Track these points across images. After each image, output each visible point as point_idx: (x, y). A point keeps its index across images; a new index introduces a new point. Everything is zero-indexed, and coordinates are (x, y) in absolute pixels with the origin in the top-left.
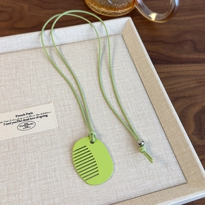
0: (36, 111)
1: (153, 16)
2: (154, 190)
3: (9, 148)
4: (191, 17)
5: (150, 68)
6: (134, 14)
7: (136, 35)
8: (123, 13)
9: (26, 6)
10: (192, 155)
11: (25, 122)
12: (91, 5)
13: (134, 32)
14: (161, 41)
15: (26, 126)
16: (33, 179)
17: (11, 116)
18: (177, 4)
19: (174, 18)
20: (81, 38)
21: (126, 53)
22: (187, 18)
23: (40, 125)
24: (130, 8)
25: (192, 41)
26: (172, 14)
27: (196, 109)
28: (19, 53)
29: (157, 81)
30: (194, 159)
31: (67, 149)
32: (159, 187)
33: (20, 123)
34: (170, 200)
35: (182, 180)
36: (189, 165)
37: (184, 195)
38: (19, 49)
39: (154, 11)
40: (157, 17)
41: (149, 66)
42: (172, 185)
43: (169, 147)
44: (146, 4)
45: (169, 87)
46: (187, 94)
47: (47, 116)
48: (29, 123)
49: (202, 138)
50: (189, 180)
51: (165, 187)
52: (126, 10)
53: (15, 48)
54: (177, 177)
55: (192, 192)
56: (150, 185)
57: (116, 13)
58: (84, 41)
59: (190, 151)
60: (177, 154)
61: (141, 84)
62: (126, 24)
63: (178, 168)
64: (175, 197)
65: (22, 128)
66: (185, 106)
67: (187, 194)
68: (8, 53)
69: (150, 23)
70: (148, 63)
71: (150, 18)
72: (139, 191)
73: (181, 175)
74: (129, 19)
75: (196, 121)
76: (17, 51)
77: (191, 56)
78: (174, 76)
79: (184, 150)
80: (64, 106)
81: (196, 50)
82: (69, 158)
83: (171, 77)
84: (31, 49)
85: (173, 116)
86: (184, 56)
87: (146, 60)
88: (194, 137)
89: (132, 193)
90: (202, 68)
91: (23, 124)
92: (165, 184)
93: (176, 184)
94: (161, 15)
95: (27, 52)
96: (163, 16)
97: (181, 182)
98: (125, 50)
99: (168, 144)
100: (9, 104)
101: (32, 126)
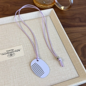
0: (15, 48)
1: (62, 8)
2: (66, 80)
3: (4, 65)
4: (78, 8)
5: (62, 29)
6: (54, 7)
7: (56, 16)
8: (50, 7)
10: (81, 65)
11: (11, 53)
12: (36, 4)
13: (55, 14)
14: (66, 18)
15: (11, 55)
16: (15, 77)
17: (5, 51)
18: (72, 2)
19: (71, 8)
20: (33, 18)
21: (52, 23)
22: (77, 8)
23: (17, 55)
24: (53, 4)
25: (79, 18)
26: (71, 7)
27: (82, 46)
28: (7, 25)
29: (65, 35)
31: (28, 64)
32: (68, 79)
33: (8, 54)
34: (73, 84)
35: (77, 76)
36: (80, 69)
37: (78, 82)
38: (7, 23)
39: (63, 6)
40: (64, 8)
41: (61, 28)
42: (73, 78)
43: (71, 62)
44: (59, 3)
45: (70, 37)
46: (78, 40)
47: (19, 51)
48: (12, 54)
49: (85, 58)
50: (80, 76)
51: (70, 79)
52: (51, 5)
53: (5, 23)
54: (75, 74)
55: (81, 81)
56: (64, 78)
57: (47, 7)
58: (34, 19)
59: (80, 63)
60: (74, 65)
61: (58, 36)
62: (51, 11)
63: (75, 70)
64: (74, 83)
65: (9, 56)
67: (80, 81)
68: (2, 25)
69: (61, 10)
70: (61, 27)
71: (61, 8)
72: (59, 81)
73: (77, 73)
74: (53, 9)
75: (82, 51)
76: (6, 24)
77: (79, 24)
78: (72, 33)
79: (78, 63)
80: (27, 46)
81: (81, 21)
82: (29, 68)
83: (71, 33)
84: (12, 23)
85: (72, 49)
86: (76, 24)
87: (60, 26)
88: (81, 57)
89: (57, 82)
90: (83, 29)
91: (10, 54)
92: (70, 77)
93: (75, 77)
94: (66, 7)
95: (10, 24)
96: (67, 7)
98: (51, 22)
99: (71, 61)
100: (3, 46)
101: (13, 55)
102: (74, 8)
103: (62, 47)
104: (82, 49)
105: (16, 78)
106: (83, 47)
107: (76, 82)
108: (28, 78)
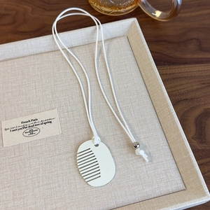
0: (41, 117)
3: (15, 154)
9: (29, 9)
10: (191, 162)
11: (30, 128)
12: (95, 5)
13: (139, 34)
15: (31, 132)
16: (37, 184)
17: (17, 123)
22: (194, 14)
23: (45, 131)
25: (197, 39)
27: (198, 112)
28: (25, 59)
29: (160, 86)
30: (193, 166)
32: (158, 193)
33: (25, 129)
34: (167, 206)
35: (181, 186)
36: (189, 172)
38: (25, 54)
41: (153, 69)
42: (171, 191)
43: (170, 154)
45: (170, 90)
46: (189, 96)
47: (51, 122)
48: (34, 129)
49: (202, 143)
50: (188, 187)
55: (189, 200)
56: (149, 191)
58: (88, 44)
60: (177, 160)
61: (144, 88)
62: (131, 25)
63: (178, 174)
64: (172, 204)
65: (27, 135)
66: (186, 109)
67: (185, 201)
68: (15, 59)
69: (154, 21)
70: (152, 67)
71: (155, 16)
72: (138, 197)
73: (180, 181)
77: (195, 56)
78: (176, 78)
79: (185, 157)
80: (68, 112)
81: (201, 49)
83: (173, 79)
84: (37, 54)
86: (189, 56)
87: (150, 64)
88: (194, 141)
90: (205, 68)
91: (28, 131)
92: (164, 190)
93: (174, 190)
95: (32, 57)
97: (180, 189)
99: (169, 150)
100: (15, 111)
101: (36, 132)
102: (188, 15)
103: (150, 117)
104: (196, 119)
105: (39, 187)
106: (199, 116)
107: (177, 203)
108: (65, 188)
